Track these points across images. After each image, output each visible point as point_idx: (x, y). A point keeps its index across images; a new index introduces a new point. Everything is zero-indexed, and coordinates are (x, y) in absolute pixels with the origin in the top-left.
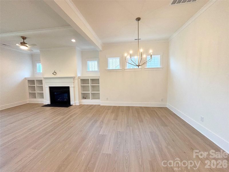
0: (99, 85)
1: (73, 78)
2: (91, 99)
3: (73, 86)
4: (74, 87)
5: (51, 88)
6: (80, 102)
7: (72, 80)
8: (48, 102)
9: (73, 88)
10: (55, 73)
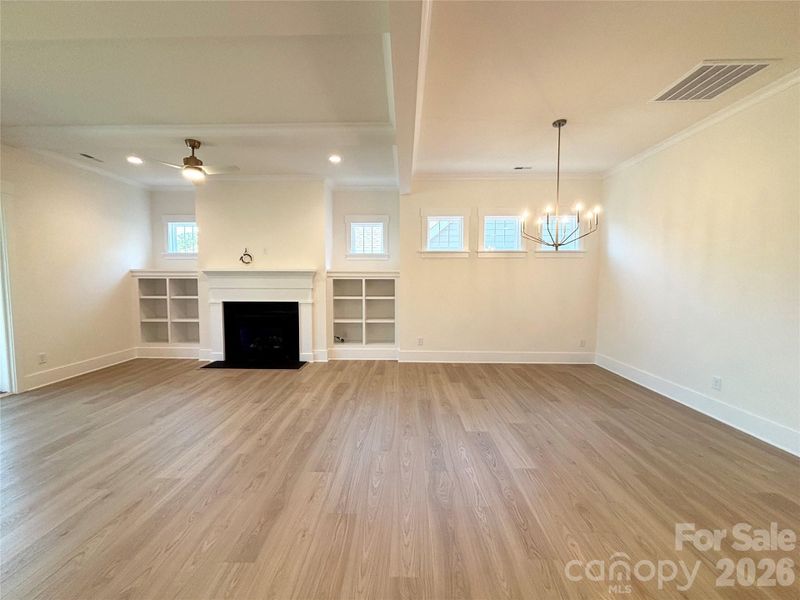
0: (393, 300)
1: (313, 275)
2: (367, 343)
3: (310, 301)
4: (313, 304)
5: (229, 307)
6: (330, 353)
7: (307, 282)
8: (218, 353)
9: (310, 307)
10: (246, 258)
